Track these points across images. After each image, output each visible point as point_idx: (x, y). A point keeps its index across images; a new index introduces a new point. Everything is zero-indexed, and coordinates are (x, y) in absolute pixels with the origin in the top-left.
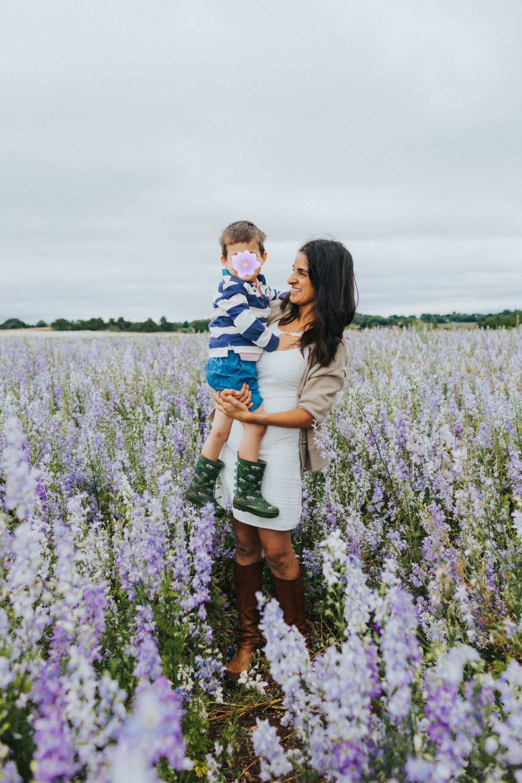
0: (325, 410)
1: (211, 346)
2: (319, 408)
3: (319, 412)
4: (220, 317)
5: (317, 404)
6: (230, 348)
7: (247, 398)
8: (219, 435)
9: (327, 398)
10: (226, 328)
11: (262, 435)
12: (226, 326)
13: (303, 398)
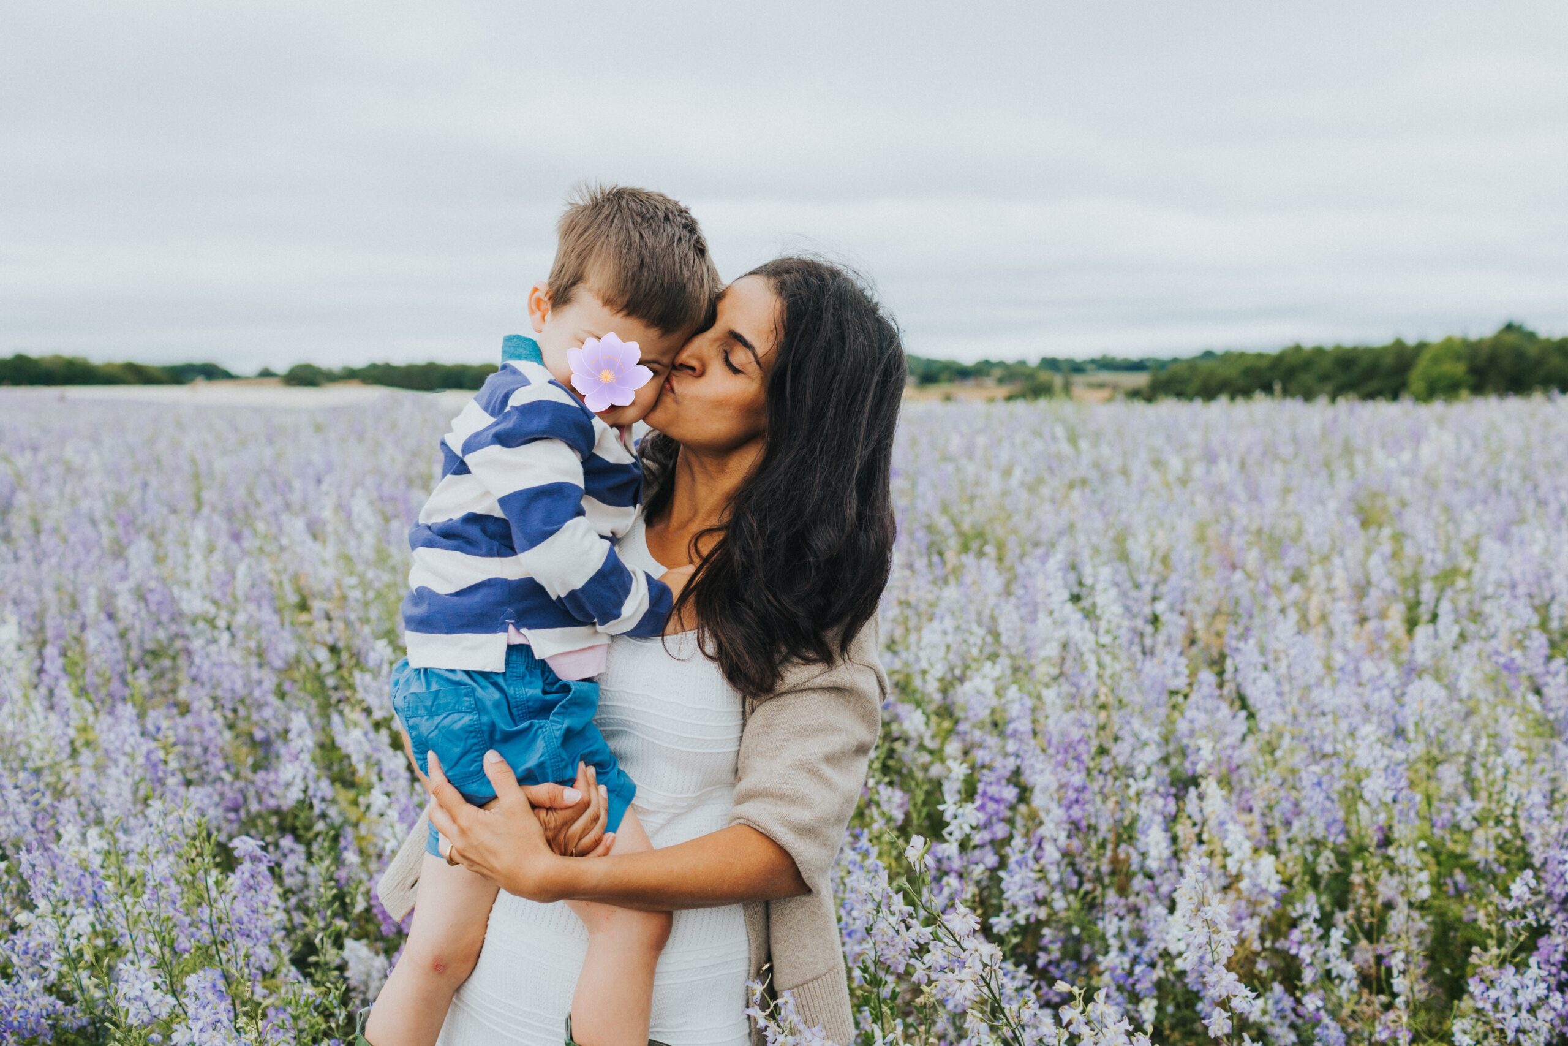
0: (826, 821)
1: (424, 624)
2: (804, 816)
3: (808, 831)
4: (472, 519)
5: (793, 800)
6: (515, 636)
7: (596, 819)
8: (439, 966)
9: (827, 770)
10: (497, 559)
11: (660, 942)
12: (499, 555)
13: (748, 783)
